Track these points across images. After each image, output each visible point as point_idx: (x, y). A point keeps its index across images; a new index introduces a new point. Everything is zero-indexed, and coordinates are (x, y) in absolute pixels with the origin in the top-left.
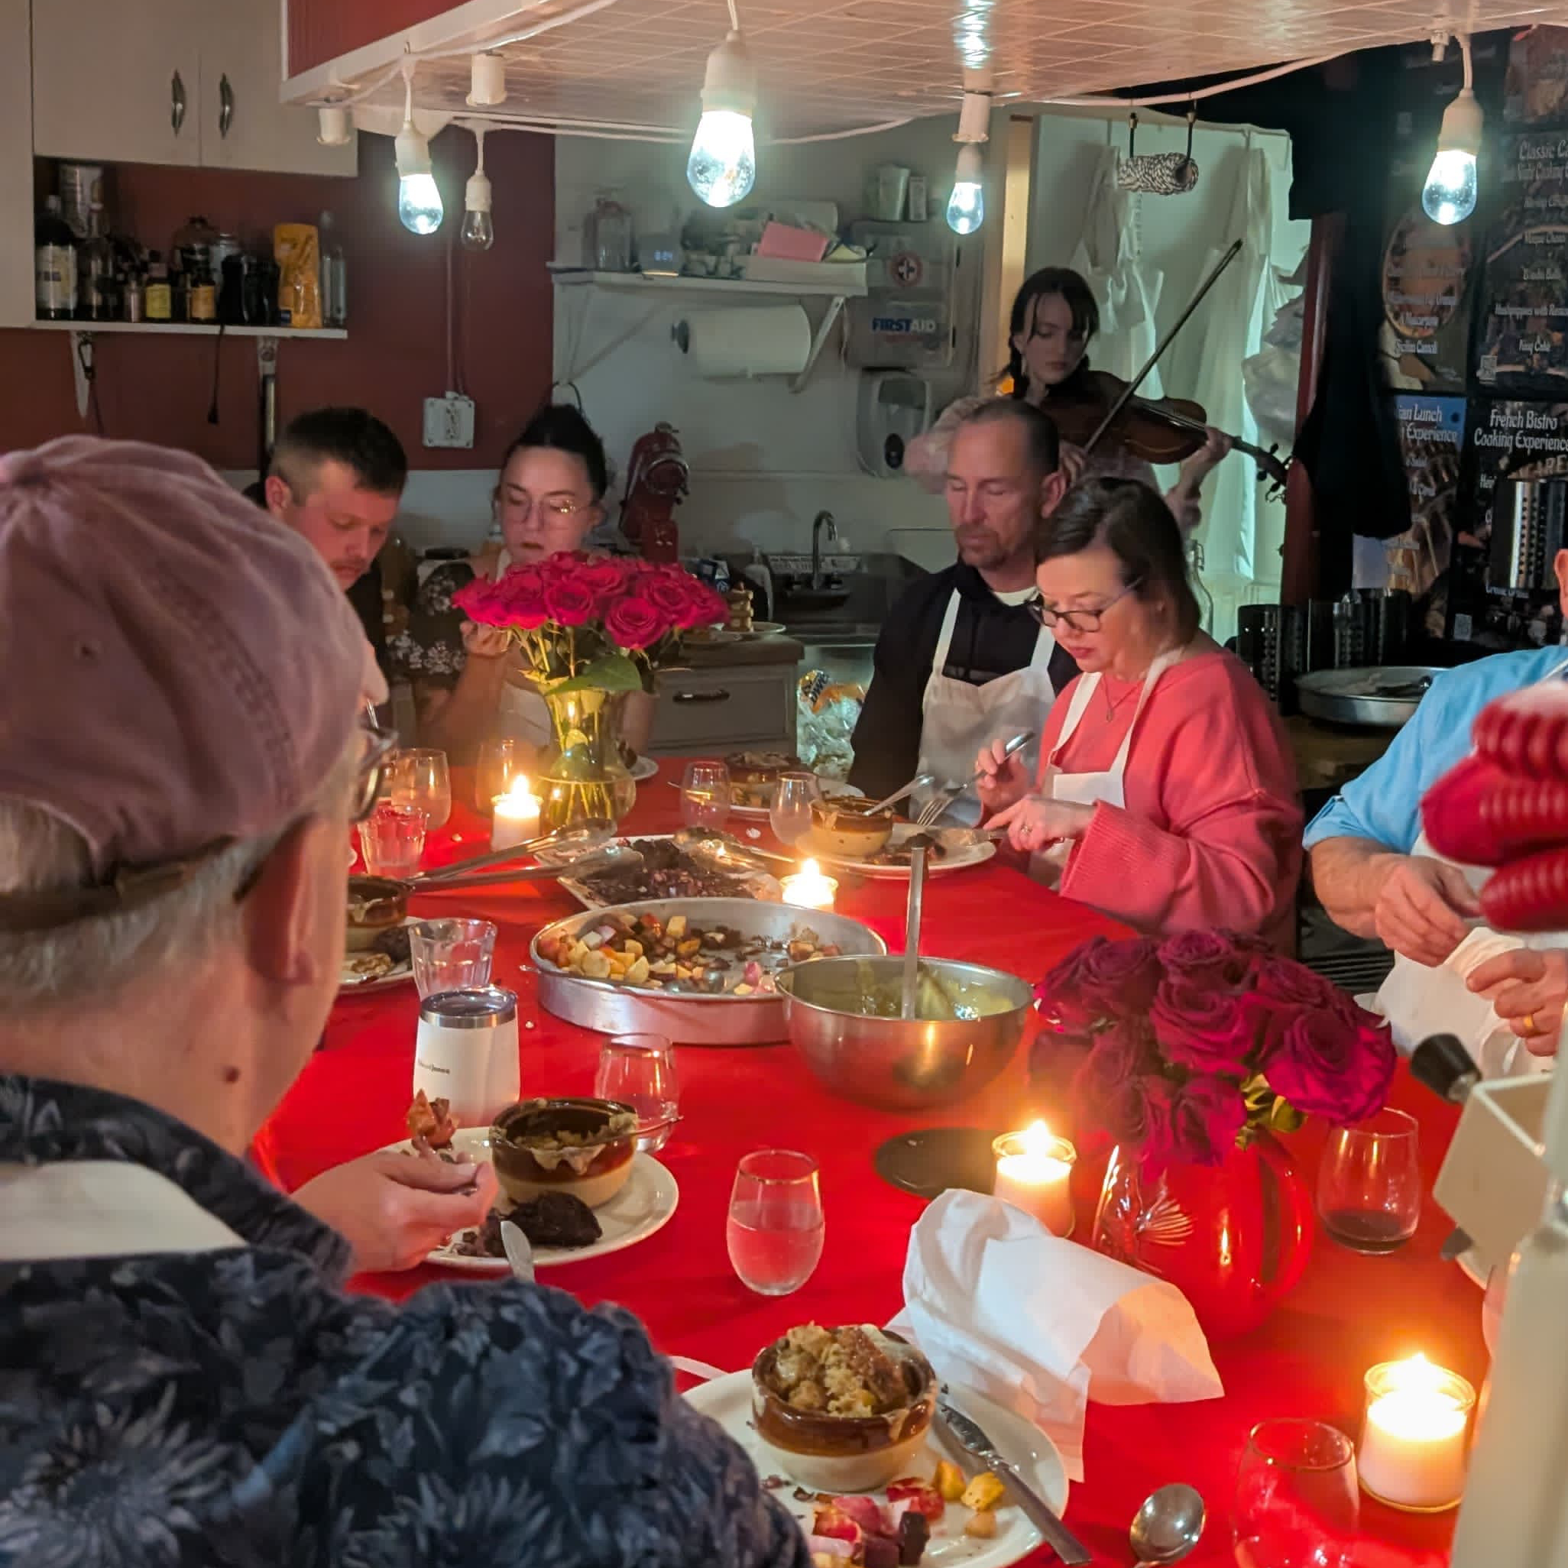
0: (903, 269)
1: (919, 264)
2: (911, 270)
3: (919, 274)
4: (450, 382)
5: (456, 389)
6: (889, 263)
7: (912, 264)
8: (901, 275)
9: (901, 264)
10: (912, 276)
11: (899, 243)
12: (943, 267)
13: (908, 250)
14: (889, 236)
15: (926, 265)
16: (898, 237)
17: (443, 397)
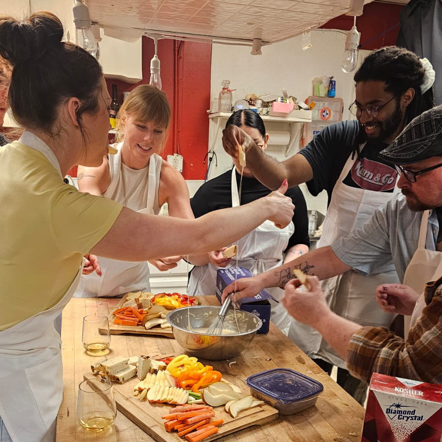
0: (324, 114)
1: (330, 112)
2: (327, 114)
3: (330, 115)
4: (176, 151)
5: (178, 153)
6: (320, 111)
7: (328, 112)
8: (324, 116)
9: (324, 112)
10: (327, 116)
11: (324, 104)
12: (338, 113)
13: (327, 107)
14: (320, 102)
15: (332, 113)
16: (323, 103)
17: (173, 155)
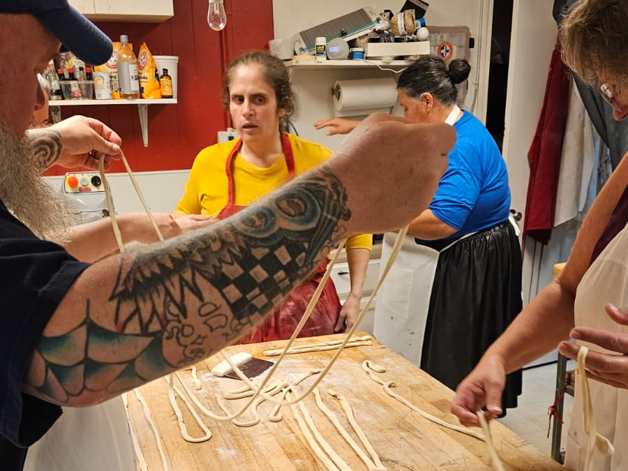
0: (443, 51)
1: (451, 47)
2: (448, 51)
3: (451, 53)
4: (229, 124)
6: (437, 48)
7: (448, 48)
8: (442, 54)
9: (443, 48)
10: (448, 54)
11: (442, 37)
12: (464, 49)
13: (446, 41)
14: (436, 34)
15: (455, 48)
16: (441, 34)
17: (226, 130)
